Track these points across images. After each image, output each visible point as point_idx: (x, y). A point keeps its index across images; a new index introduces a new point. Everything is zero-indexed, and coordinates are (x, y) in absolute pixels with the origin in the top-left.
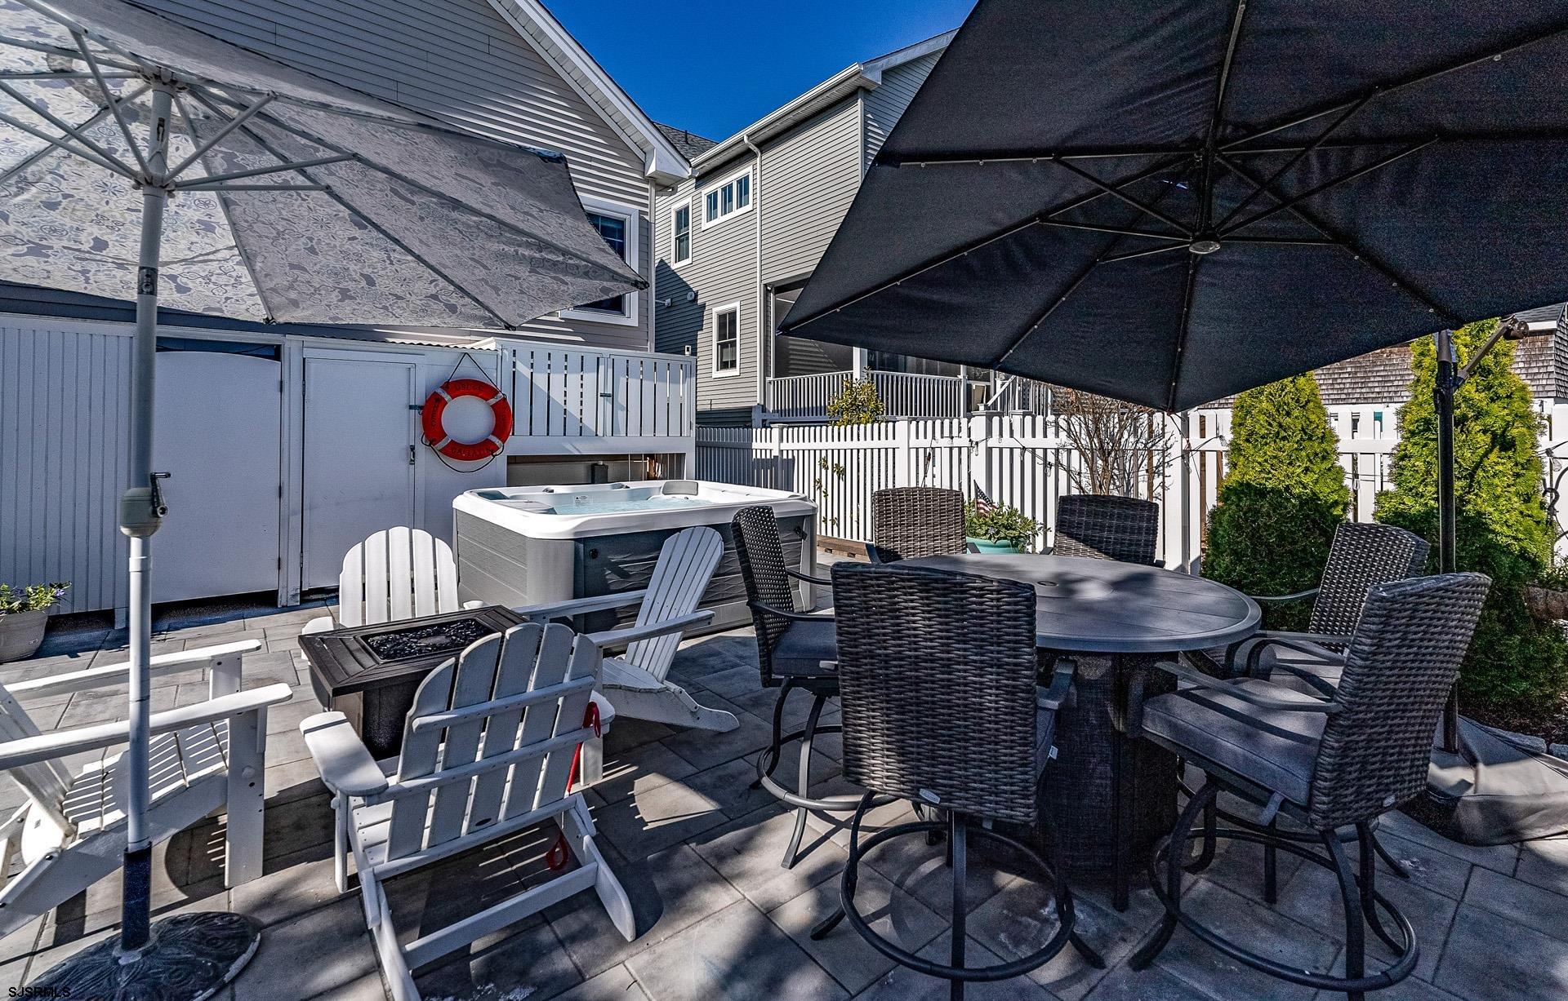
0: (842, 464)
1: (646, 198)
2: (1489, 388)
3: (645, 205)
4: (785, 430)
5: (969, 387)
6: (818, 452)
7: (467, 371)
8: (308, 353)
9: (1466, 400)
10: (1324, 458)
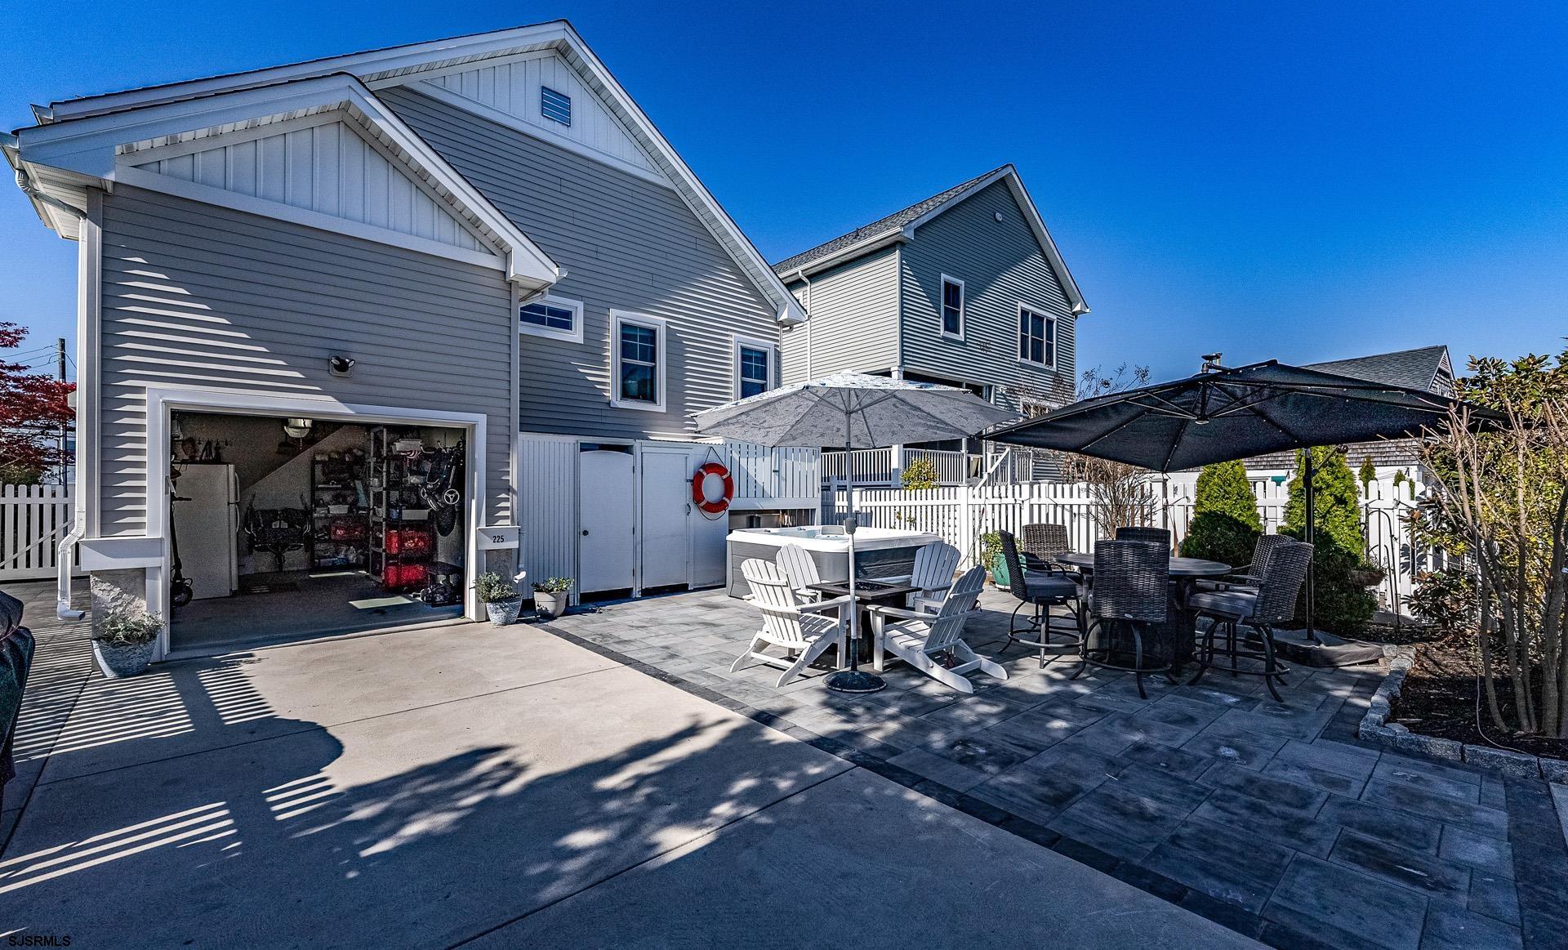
0: (913, 516)
1: (777, 335)
2: (1333, 473)
3: (777, 341)
4: (864, 493)
5: (969, 458)
6: (892, 508)
7: (712, 459)
8: (645, 450)
9: (1321, 479)
10: (1249, 509)
